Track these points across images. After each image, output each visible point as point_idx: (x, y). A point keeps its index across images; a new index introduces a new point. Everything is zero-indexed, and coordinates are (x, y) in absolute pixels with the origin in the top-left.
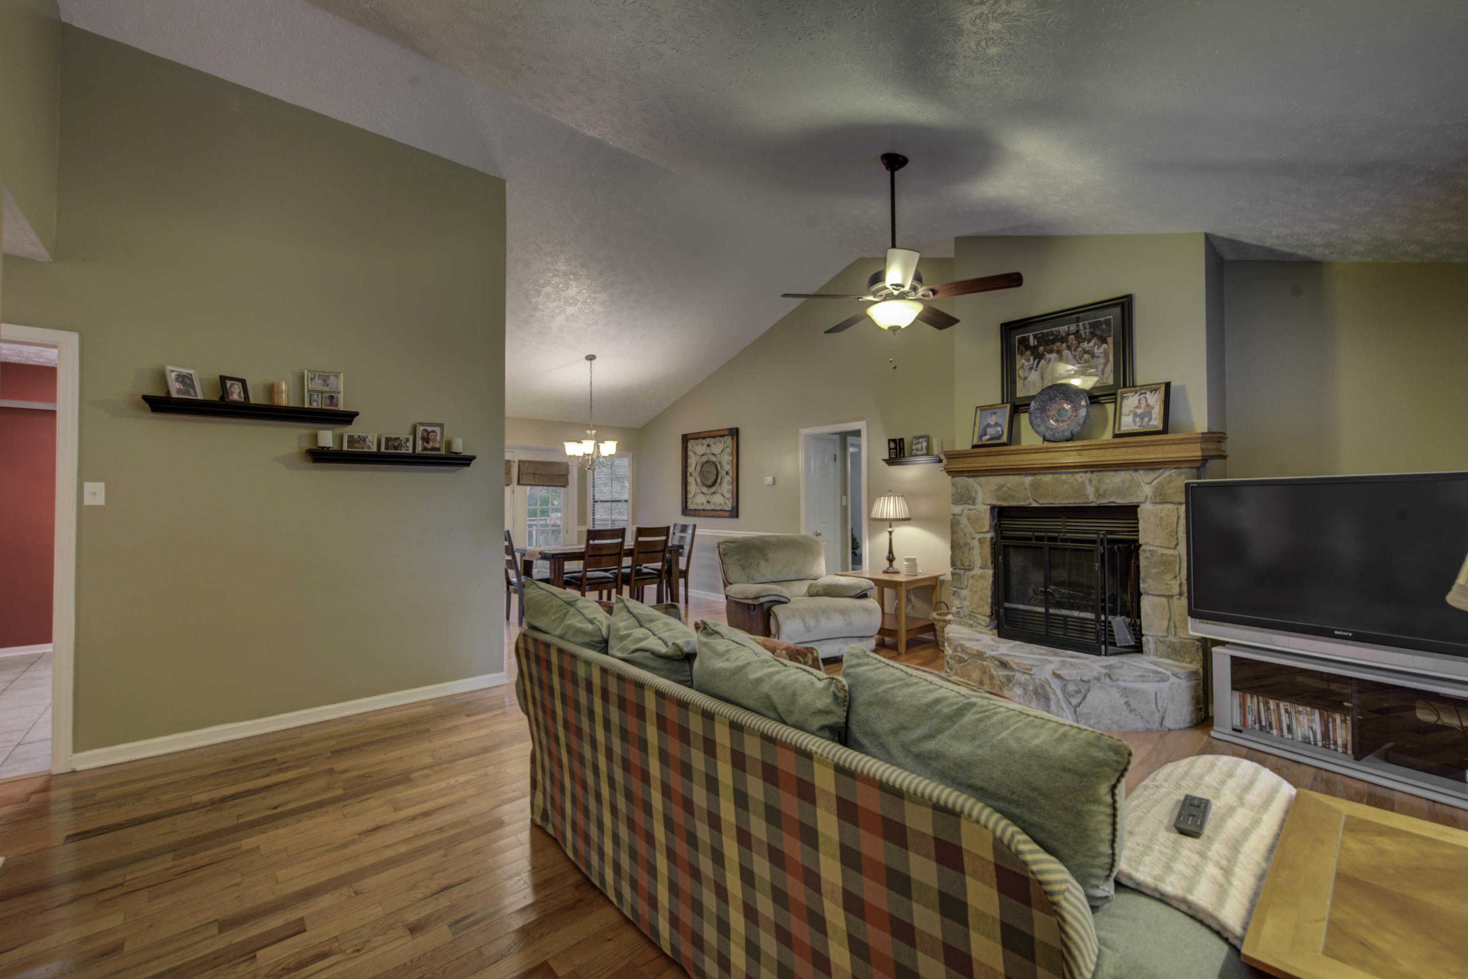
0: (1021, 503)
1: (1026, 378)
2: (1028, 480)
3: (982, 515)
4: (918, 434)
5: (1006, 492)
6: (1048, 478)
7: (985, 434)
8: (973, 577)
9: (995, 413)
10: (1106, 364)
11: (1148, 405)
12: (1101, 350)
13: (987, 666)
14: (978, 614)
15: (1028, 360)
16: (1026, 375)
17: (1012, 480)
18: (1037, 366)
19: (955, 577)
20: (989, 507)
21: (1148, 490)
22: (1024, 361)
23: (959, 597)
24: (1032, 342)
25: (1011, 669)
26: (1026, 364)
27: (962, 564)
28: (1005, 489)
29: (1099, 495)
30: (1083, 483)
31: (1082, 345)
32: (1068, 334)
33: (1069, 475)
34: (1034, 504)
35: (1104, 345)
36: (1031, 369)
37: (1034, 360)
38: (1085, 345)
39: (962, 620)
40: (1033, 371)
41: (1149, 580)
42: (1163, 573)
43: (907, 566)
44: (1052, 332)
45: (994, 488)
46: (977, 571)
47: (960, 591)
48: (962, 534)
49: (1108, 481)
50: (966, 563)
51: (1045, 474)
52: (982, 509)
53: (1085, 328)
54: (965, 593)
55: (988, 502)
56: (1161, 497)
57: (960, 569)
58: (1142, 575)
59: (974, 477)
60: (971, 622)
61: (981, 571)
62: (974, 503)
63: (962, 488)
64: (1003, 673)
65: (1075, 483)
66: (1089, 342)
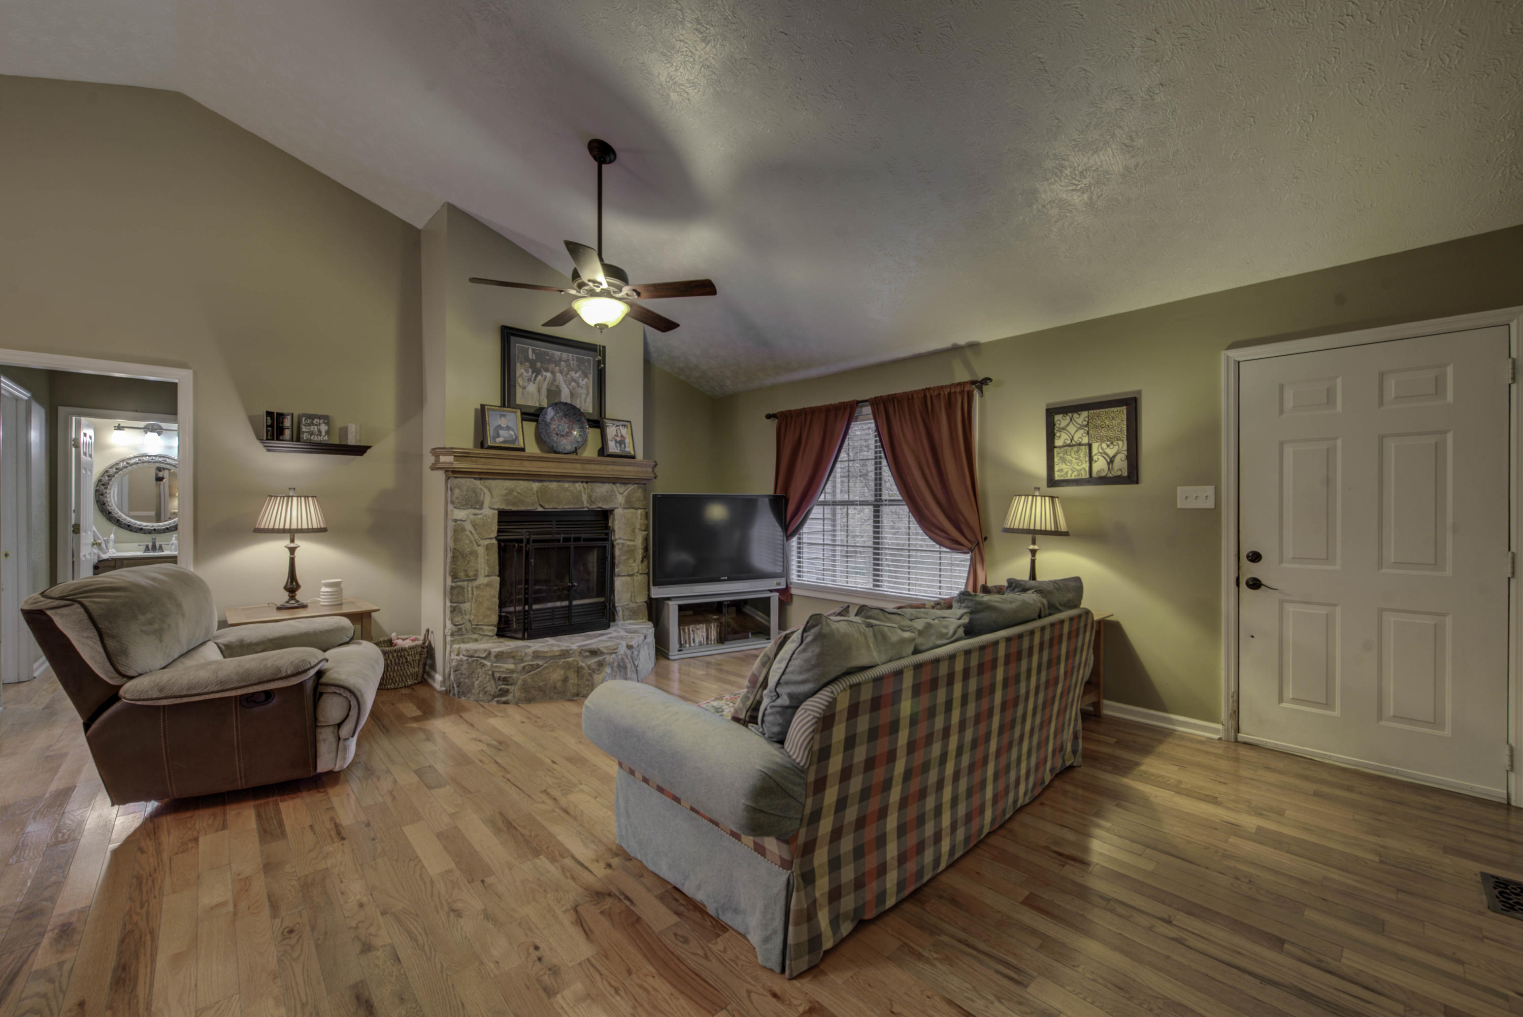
0: (530, 508)
1: (524, 388)
2: (536, 486)
3: (490, 520)
4: (310, 411)
5: (516, 497)
6: (554, 485)
7: (498, 436)
8: (478, 587)
9: (504, 416)
10: (587, 395)
11: (622, 436)
12: (584, 382)
13: (574, 660)
14: (485, 625)
15: (527, 371)
16: (525, 384)
17: (522, 485)
18: (535, 380)
19: (455, 592)
20: (496, 512)
21: (621, 499)
22: (523, 370)
23: (461, 612)
24: (531, 355)
25: (602, 653)
26: (525, 374)
27: (467, 575)
28: (515, 494)
29: (591, 502)
30: (580, 491)
31: (570, 373)
32: (560, 360)
33: (571, 484)
34: (540, 509)
35: (586, 380)
36: (529, 380)
37: (533, 373)
38: (573, 374)
39: (465, 636)
40: (531, 383)
41: (621, 566)
42: (628, 559)
43: (332, 594)
44: (548, 352)
45: (504, 492)
46: (482, 580)
47: (462, 605)
48: (467, 542)
49: (597, 490)
50: (471, 574)
51: (551, 481)
52: (489, 514)
53: (573, 360)
54: (466, 606)
55: (496, 507)
56: (629, 505)
57: (464, 581)
58: (616, 562)
59: (481, 479)
60: (475, 636)
61: (488, 579)
62: (481, 507)
63: (468, 490)
64: (593, 661)
65: (575, 491)
66: (576, 372)
